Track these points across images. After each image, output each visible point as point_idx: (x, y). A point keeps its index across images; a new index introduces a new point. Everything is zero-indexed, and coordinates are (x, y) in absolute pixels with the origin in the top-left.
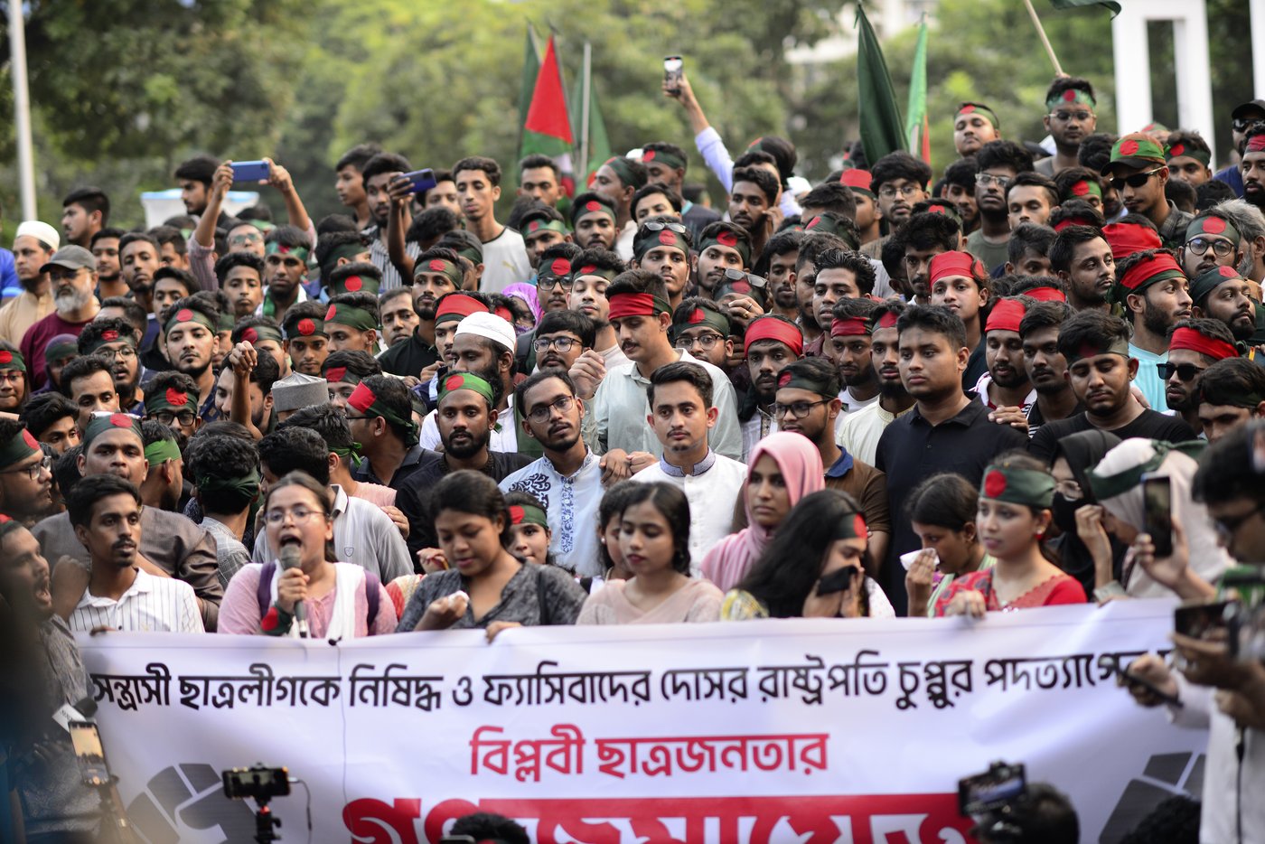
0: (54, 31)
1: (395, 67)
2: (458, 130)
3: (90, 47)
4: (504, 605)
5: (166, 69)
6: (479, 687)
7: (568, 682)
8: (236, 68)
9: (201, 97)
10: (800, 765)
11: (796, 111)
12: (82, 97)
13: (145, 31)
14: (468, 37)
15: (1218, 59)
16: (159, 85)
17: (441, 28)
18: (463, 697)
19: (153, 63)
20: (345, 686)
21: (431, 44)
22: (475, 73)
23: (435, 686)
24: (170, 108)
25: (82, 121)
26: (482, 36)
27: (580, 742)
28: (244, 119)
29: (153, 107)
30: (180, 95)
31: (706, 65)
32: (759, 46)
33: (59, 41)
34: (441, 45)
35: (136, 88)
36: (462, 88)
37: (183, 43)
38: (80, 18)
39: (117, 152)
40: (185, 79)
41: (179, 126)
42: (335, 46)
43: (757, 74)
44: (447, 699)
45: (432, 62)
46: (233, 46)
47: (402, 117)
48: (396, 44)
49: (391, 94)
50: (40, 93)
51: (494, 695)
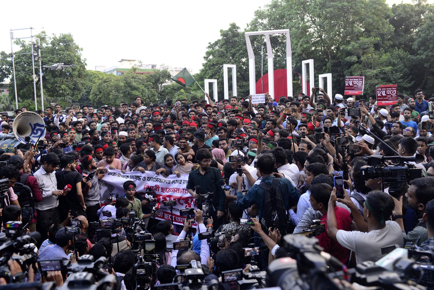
0: (47, 78)
1: (99, 85)
2: (109, 94)
3: (53, 80)
4: (152, 168)
5: (65, 84)
6: (147, 178)
7: (158, 179)
8: (75, 84)
9: (70, 89)
10: (184, 193)
11: (159, 94)
12: (51, 88)
13: (61, 78)
14: (111, 81)
15: (218, 88)
16: (63, 86)
17: (106, 79)
18: (144, 179)
19: (62, 83)
20: (129, 177)
21: (105, 82)
22: (111, 86)
23: (140, 177)
24: (65, 90)
25: (51, 91)
26: (113, 81)
27: (159, 187)
28: (76, 92)
29: (62, 90)
30: (66, 88)
31: (146, 86)
32: (153, 84)
33: (48, 79)
34: (106, 82)
35: (60, 87)
36: (109, 88)
37: (67, 80)
38: (51, 76)
39: (57, 96)
40: (67, 86)
41: (66, 93)
42: (91, 81)
43: (153, 88)
44: (142, 179)
45: (105, 84)
46: (75, 81)
47: (100, 92)
48: (100, 81)
49: (99, 89)
50: (44, 87)
51: (149, 180)
